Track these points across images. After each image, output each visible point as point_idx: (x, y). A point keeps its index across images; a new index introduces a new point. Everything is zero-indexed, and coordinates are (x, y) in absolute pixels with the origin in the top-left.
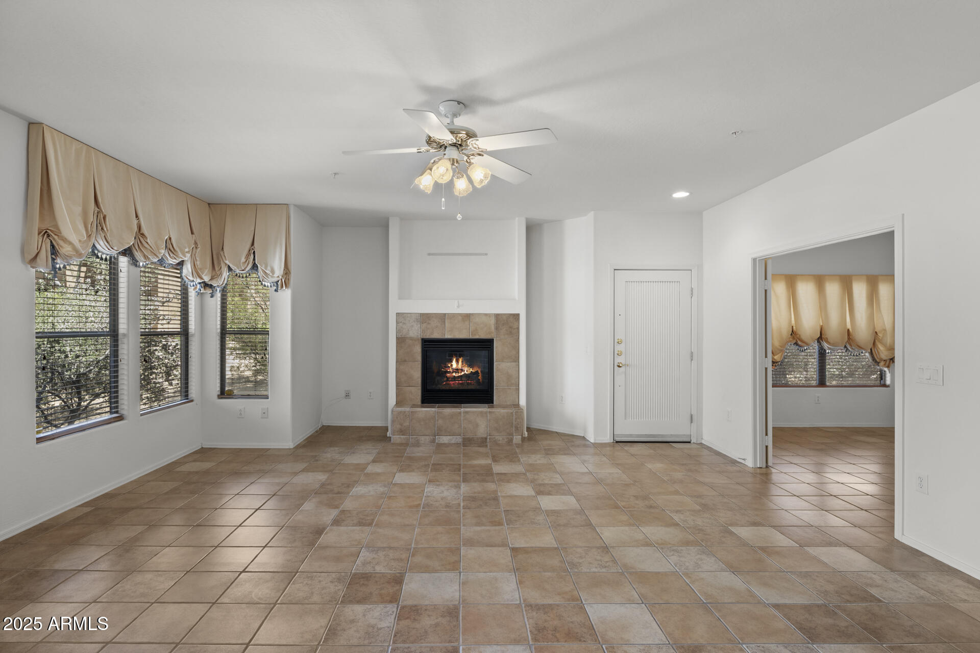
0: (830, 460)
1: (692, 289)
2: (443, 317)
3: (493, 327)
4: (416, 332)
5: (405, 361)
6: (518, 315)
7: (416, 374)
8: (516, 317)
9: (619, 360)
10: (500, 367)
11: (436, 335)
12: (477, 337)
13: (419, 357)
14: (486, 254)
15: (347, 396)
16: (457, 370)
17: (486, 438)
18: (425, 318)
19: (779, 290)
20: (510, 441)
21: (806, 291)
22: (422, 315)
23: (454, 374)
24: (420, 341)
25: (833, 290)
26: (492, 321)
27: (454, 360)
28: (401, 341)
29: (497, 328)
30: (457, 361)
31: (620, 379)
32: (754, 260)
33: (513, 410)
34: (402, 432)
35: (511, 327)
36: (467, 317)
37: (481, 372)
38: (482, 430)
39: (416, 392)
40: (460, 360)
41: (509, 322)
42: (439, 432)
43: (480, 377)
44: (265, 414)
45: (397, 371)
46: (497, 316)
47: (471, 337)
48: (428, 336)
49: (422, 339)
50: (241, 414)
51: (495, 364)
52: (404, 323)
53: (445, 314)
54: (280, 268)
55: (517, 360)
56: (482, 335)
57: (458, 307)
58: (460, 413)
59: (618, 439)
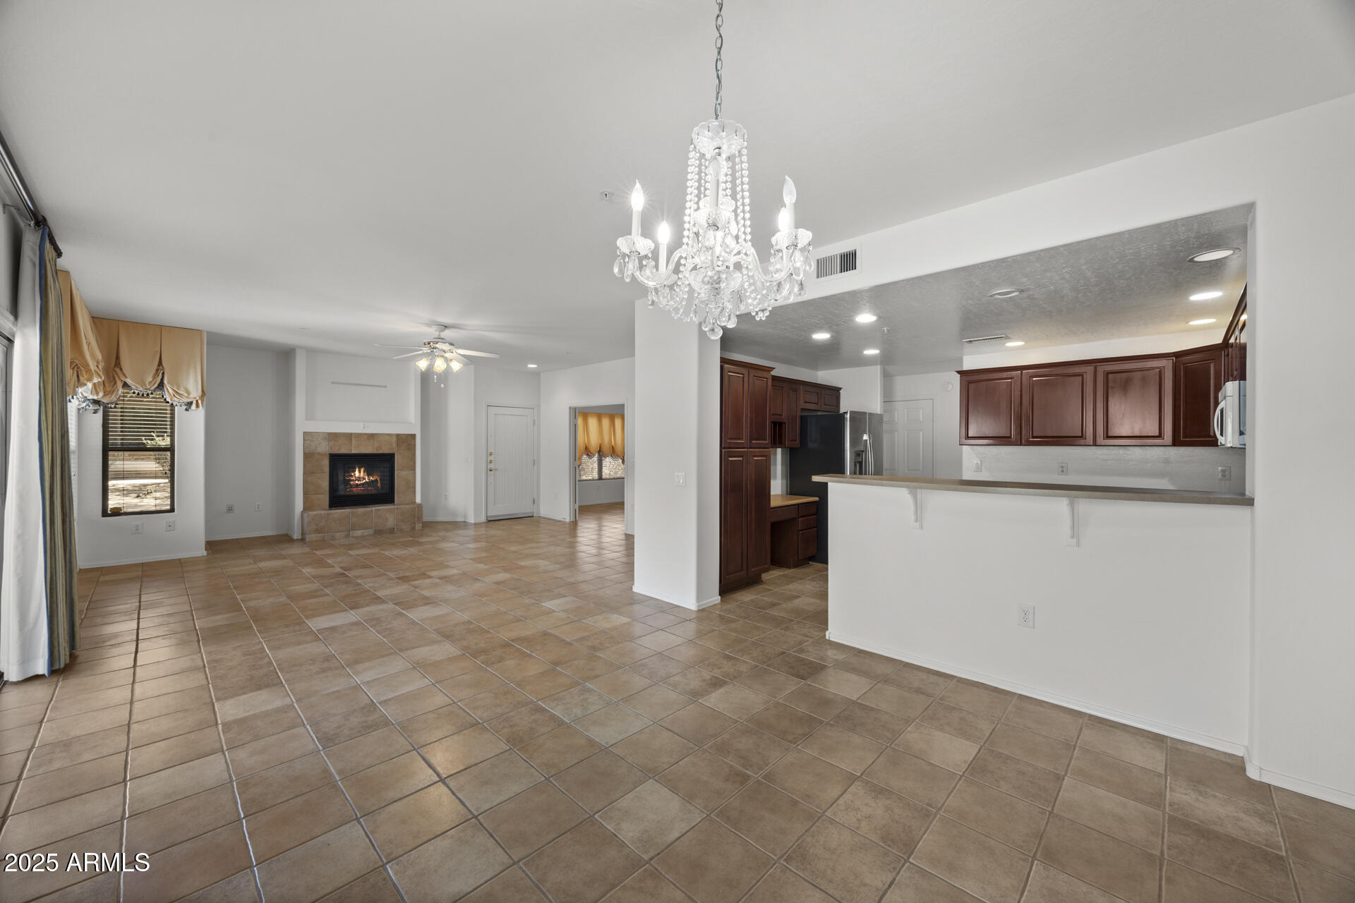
0: (606, 516)
1: (534, 421)
2: (349, 436)
3: (394, 445)
4: (324, 448)
5: (313, 473)
6: (415, 435)
7: (325, 484)
8: (413, 436)
9: (491, 466)
10: (400, 475)
11: (344, 450)
12: (381, 452)
13: (327, 469)
14: (386, 387)
15: (230, 509)
16: (359, 479)
17: (394, 529)
18: (333, 437)
19: (580, 421)
20: (413, 528)
21: (592, 422)
22: (330, 434)
23: (357, 482)
24: (328, 456)
25: (606, 422)
26: (394, 439)
27: (357, 470)
28: (308, 456)
29: (398, 445)
30: (360, 472)
31: (491, 479)
32: (570, 408)
33: (413, 506)
34: (318, 531)
35: (409, 444)
36: (372, 436)
37: (380, 480)
38: (391, 522)
39: (325, 498)
40: (362, 470)
41: (407, 441)
42: (354, 528)
43: (379, 485)
44: (170, 527)
45: (305, 482)
46: (398, 436)
47: (375, 452)
48: (336, 451)
49: (330, 454)
50: (137, 530)
51: (396, 473)
52: (312, 441)
53: (351, 434)
54: (197, 389)
55: (413, 468)
56: (385, 450)
57: (364, 428)
58: (372, 511)
59: (489, 519)
